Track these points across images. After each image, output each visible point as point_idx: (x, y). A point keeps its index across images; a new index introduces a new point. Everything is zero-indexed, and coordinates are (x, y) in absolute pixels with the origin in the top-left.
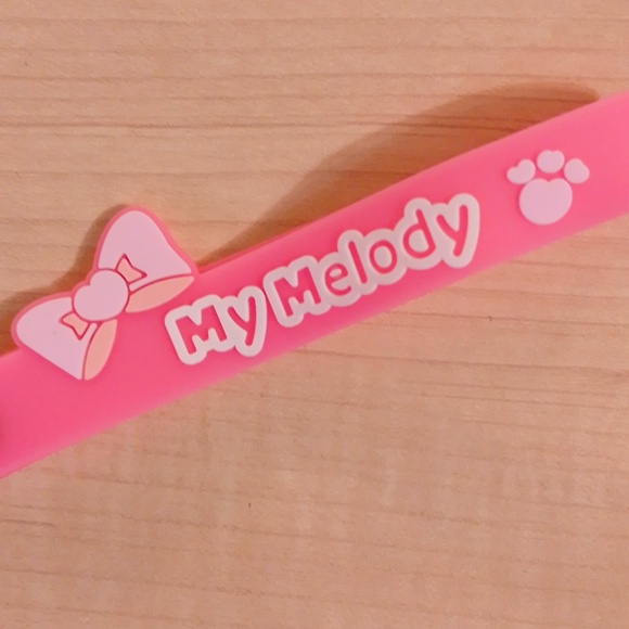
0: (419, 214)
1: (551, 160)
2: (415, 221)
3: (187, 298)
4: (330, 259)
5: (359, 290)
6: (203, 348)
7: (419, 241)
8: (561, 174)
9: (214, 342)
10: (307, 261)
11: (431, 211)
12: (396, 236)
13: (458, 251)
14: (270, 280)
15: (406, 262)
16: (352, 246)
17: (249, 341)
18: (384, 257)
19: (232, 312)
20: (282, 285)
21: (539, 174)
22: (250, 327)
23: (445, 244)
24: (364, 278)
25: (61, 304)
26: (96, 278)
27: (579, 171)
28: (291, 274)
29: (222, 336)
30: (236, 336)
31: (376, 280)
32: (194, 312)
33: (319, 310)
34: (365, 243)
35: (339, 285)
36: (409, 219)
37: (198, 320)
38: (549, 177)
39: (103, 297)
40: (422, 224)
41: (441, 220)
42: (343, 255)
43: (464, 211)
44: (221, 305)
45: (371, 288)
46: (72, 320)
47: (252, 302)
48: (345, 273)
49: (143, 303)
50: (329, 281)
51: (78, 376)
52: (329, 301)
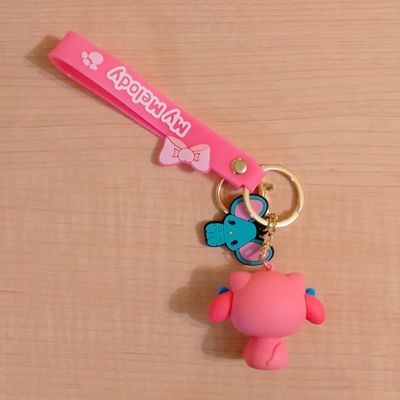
0: (119, 86)
1: (86, 63)
2: (121, 86)
3: (175, 135)
4: (143, 103)
5: (146, 91)
6: (184, 124)
7: (125, 82)
8: (88, 58)
9: (182, 122)
10: (147, 109)
11: (117, 83)
12: (128, 88)
13: (122, 71)
14: (157, 117)
15: (132, 82)
16: (136, 99)
17: (176, 113)
18: (134, 89)
19: (171, 122)
20: (157, 113)
21: (91, 63)
22: (172, 115)
23: (122, 75)
24: (142, 91)
25: (194, 164)
26: (183, 159)
27: (84, 55)
28: (152, 112)
29: (179, 120)
30: (177, 117)
31: (141, 88)
32: (177, 131)
33: (157, 99)
34: (134, 96)
35: (148, 97)
36: (122, 87)
37: (178, 129)
38: (90, 61)
39: (187, 155)
40: (121, 84)
41: (117, 79)
42: (140, 100)
43: (112, 75)
44: (171, 126)
45: (144, 88)
46: (196, 159)
47: (166, 118)
48: (144, 97)
49: (182, 145)
50: (148, 100)
51: (209, 149)
52: (153, 98)
